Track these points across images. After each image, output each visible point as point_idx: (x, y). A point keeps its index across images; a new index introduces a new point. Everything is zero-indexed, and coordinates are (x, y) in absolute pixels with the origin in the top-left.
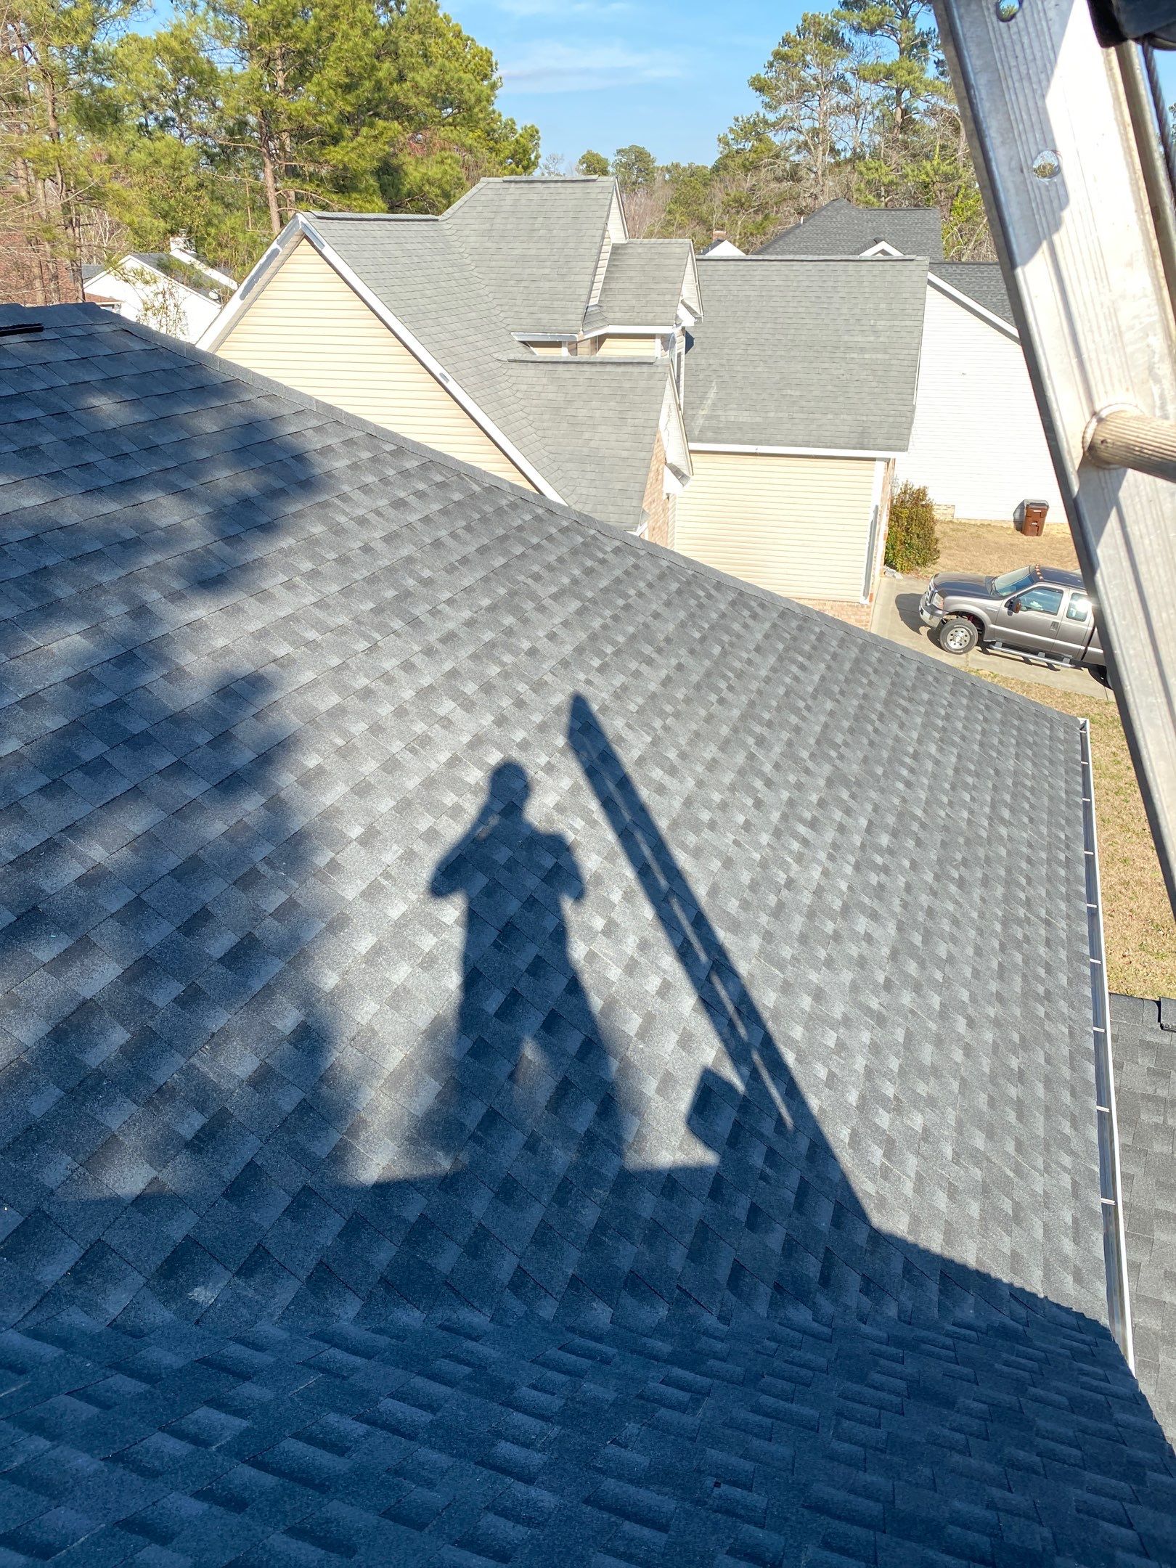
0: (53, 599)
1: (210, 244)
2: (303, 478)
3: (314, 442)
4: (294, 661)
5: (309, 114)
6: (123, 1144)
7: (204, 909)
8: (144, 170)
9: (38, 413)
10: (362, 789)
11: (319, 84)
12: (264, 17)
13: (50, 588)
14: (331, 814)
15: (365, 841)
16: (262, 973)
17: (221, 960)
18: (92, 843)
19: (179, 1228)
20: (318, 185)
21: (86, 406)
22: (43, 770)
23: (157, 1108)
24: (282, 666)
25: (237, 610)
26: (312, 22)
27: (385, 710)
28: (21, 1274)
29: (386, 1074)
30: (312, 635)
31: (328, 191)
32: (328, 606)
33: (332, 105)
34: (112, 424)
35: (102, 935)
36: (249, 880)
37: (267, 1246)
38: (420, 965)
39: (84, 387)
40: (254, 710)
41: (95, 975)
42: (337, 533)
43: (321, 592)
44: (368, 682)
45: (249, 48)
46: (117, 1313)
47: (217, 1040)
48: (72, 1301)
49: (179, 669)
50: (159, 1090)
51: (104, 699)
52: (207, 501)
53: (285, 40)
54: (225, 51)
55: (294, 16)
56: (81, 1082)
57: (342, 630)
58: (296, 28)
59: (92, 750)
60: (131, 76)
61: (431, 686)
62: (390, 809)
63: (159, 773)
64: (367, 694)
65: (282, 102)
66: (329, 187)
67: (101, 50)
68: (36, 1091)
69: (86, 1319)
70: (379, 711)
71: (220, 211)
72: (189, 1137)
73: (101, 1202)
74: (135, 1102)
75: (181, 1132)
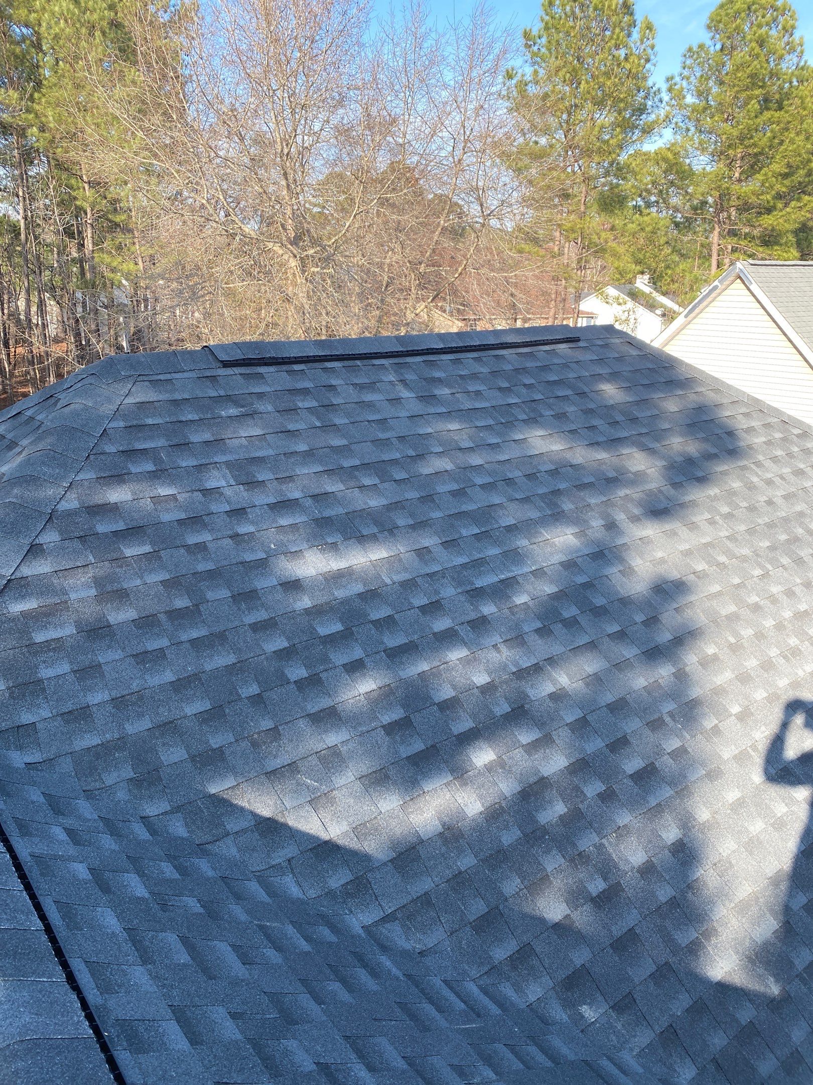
0: (560, 510)
1: (666, 280)
2: (731, 448)
3: (742, 423)
4: (707, 575)
5: (754, 194)
6: (552, 883)
7: (625, 736)
8: (634, 235)
9: (569, 392)
10: (744, 678)
11: (765, 175)
12: (735, 134)
13: (559, 503)
14: (719, 691)
15: (742, 717)
16: (657, 794)
17: (631, 776)
18: (562, 672)
19: (580, 957)
20: (750, 241)
21: (598, 389)
22: (539, 618)
23: (576, 866)
24: (699, 577)
25: (674, 533)
26: (769, 134)
27: (769, 623)
28: (482, 946)
29: (737, 900)
30: (722, 559)
31: (757, 245)
32: (736, 540)
33: (772, 187)
34: (612, 402)
35: (559, 736)
36: (656, 725)
37: (635, 996)
38: (772, 825)
39: (599, 377)
40: (675, 606)
41: (551, 762)
42: (749, 489)
43: (733, 529)
44: (758, 599)
45: (719, 155)
46: (533, 1000)
47: (622, 832)
48: (508, 979)
49: (630, 568)
50: (580, 854)
51: (581, 579)
52: (663, 457)
53: (746, 147)
54: (702, 158)
55: (756, 130)
56: (534, 831)
57: (744, 559)
58: (756, 139)
59: (570, 611)
60: (637, 177)
61: (806, 611)
62: (763, 699)
63: (609, 635)
64: (756, 608)
65: (735, 187)
66: (758, 242)
67: (622, 162)
68: (507, 827)
69: (515, 995)
70: (764, 622)
71: (677, 259)
72: (594, 895)
73: (533, 918)
74: (564, 857)
75: (589, 888)
